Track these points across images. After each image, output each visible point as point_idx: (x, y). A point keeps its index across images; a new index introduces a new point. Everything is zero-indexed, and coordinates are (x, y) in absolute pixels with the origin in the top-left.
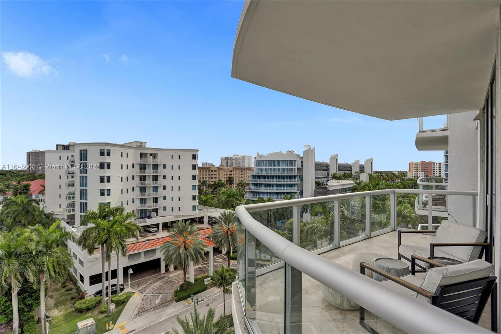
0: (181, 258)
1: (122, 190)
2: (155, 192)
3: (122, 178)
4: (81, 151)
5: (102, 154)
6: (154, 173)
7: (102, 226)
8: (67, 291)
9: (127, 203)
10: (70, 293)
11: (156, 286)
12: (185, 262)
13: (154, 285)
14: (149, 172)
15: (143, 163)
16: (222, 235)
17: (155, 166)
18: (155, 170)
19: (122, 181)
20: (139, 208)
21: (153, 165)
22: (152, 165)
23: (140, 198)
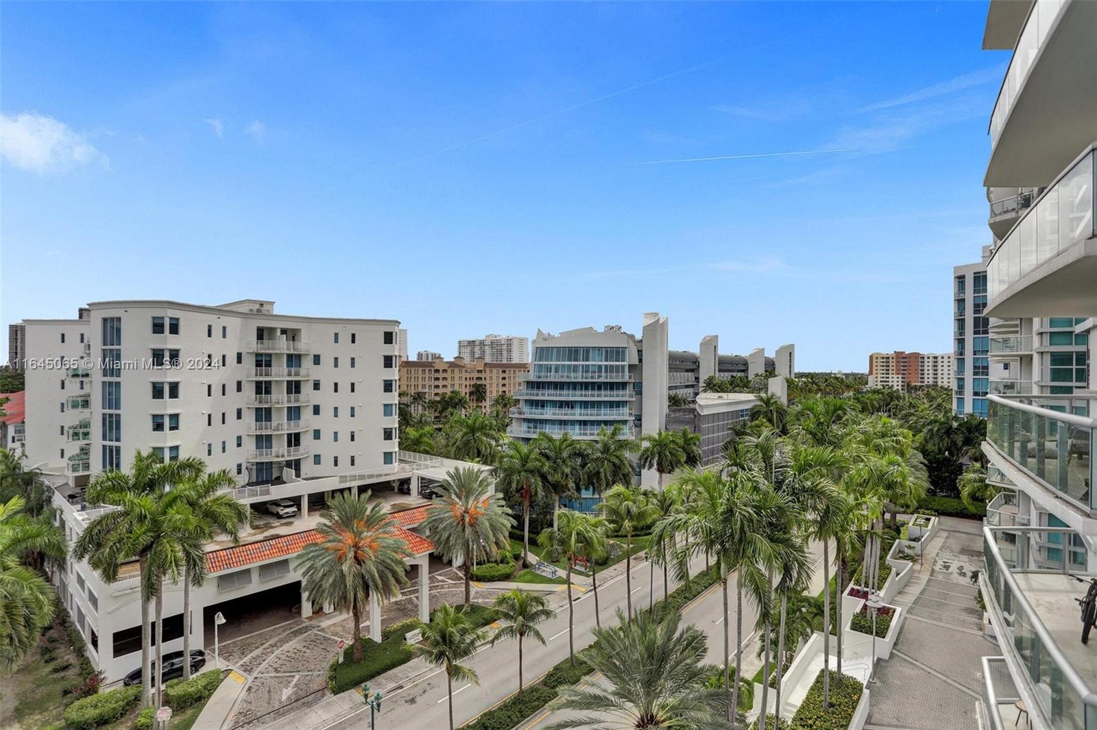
0: (345, 585)
1: (210, 416)
2: (292, 422)
3: (209, 387)
4: (105, 320)
5: (158, 327)
6: (290, 375)
7: (137, 510)
8: (56, 671)
9: (224, 448)
10: (63, 678)
11: (288, 652)
12: (355, 595)
13: (281, 649)
14: (280, 373)
15: (263, 351)
16: (450, 524)
17: (294, 360)
18: (293, 370)
19: (209, 395)
20: (253, 458)
21: (290, 357)
22: (285, 357)
23: (257, 436)
